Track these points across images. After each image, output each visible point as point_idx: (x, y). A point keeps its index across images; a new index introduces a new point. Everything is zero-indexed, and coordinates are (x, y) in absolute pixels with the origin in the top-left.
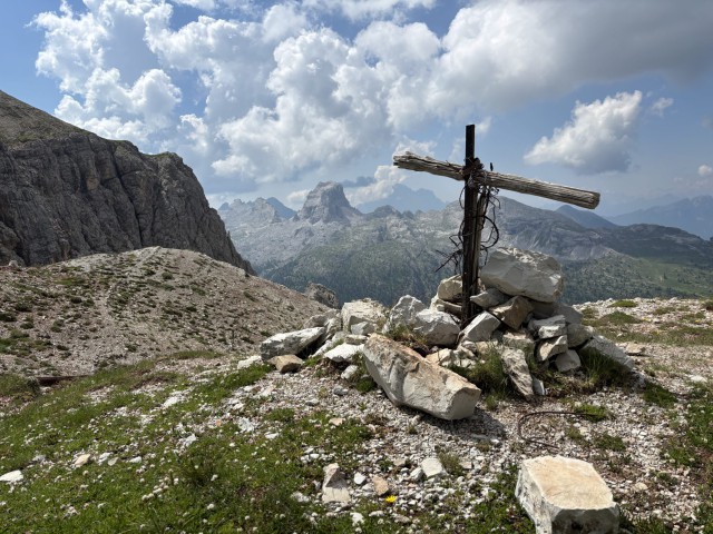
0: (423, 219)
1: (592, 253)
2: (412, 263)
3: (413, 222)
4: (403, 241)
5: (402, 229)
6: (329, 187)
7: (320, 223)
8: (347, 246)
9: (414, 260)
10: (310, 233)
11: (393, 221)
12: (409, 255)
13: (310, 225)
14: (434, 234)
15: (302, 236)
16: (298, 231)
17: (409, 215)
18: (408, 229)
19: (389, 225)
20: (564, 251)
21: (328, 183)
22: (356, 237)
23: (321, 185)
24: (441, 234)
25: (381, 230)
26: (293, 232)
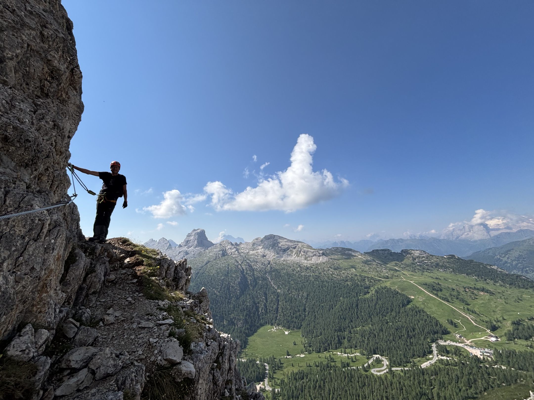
0: (243, 246)
1: (321, 259)
2: (239, 266)
3: (238, 247)
4: (234, 256)
5: (233, 250)
6: (198, 231)
7: (192, 248)
8: (205, 259)
9: (240, 265)
10: (187, 253)
11: (229, 247)
12: (238, 262)
13: (187, 249)
14: (248, 252)
15: (182, 255)
16: (180, 252)
17: (236, 244)
18: (236, 250)
19: (227, 248)
20: (309, 259)
21: (198, 230)
22: (211, 254)
23: (194, 230)
24: (251, 252)
25: (223, 250)
26: (178, 253)
